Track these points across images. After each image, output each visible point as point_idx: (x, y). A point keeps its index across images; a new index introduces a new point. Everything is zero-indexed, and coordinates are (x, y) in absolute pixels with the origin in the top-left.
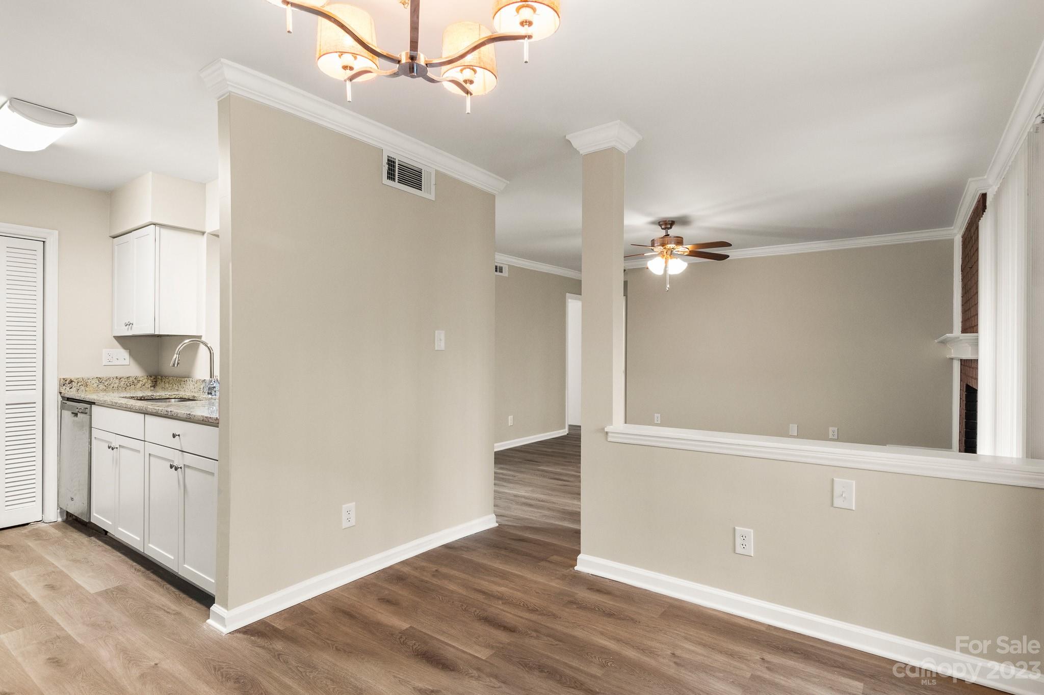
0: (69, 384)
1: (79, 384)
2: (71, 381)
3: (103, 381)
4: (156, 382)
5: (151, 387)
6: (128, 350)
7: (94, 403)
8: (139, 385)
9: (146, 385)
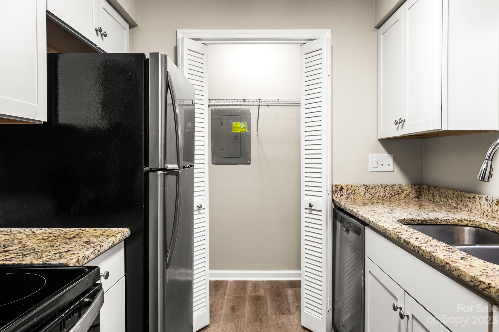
0: (340, 191)
1: (349, 191)
2: (342, 189)
3: (370, 189)
4: (420, 192)
5: (415, 197)
6: (393, 155)
7: (368, 225)
8: (404, 195)
9: (410, 195)
